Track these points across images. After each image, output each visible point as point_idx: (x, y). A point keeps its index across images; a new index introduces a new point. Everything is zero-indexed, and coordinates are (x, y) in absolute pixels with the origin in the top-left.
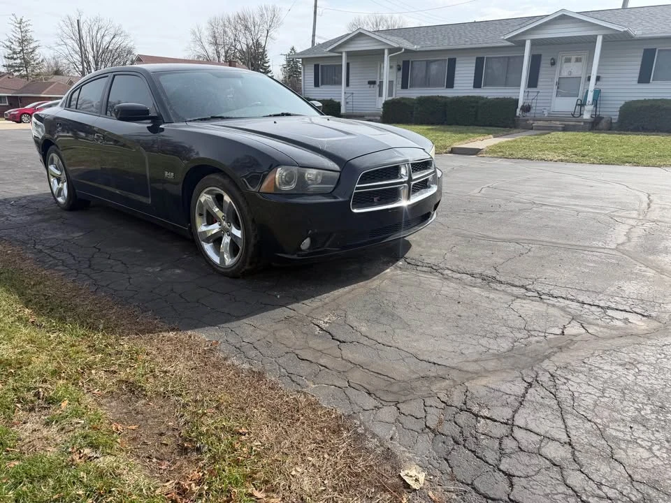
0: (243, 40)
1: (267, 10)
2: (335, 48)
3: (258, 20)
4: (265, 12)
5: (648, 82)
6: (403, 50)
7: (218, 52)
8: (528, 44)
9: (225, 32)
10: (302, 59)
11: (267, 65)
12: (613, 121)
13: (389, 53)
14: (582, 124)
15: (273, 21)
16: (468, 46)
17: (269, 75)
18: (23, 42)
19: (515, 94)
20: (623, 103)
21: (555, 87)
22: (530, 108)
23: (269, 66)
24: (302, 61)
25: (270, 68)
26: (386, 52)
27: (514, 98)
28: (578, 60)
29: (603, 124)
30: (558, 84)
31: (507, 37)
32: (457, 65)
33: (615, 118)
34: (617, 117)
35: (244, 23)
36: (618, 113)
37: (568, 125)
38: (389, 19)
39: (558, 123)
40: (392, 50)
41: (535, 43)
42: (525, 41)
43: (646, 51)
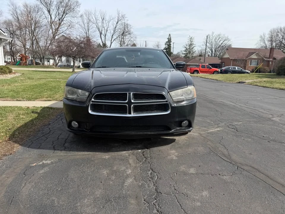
7: (272, 44)
18: (191, 45)
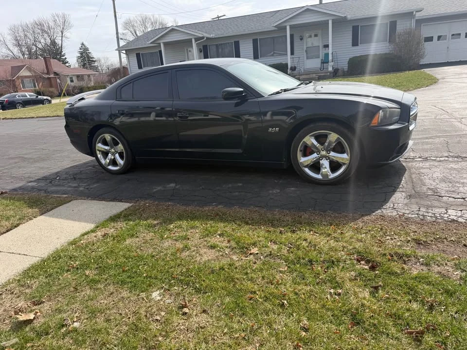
0: (42, 41)
1: (58, 17)
2: (155, 40)
3: (52, 24)
4: (56, 18)
5: (358, 45)
6: (205, 38)
7: (21, 51)
8: (288, 28)
9: (26, 36)
10: (126, 50)
11: (64, 58)
12: (345, 70)
13: (196, 41)
14: (329, 74)
15: (65, 25)
16: (247, 32)
17: (67, 65)
19: (285, 60)
20: (348, 58)
21: (305, 54)
22: (296, 68)
23: (66, 58)
24: (126, 52)
25: (67, 60)
26: (193, 41)
27: (284, 63)
28: (316, 36)
29: (340, 73)
30: (306, 51)
31: (274, 25)
32: (240, 45)
33: (346, 68)
34: (347, 68)
35: (41, 27)
36: (347, 65)
37: (321, 76)
38: (152, 17)
39: (314, 75)
40: (197, 39)
41: (292, 27)
42: (286, 26)
43: (354, 27)
